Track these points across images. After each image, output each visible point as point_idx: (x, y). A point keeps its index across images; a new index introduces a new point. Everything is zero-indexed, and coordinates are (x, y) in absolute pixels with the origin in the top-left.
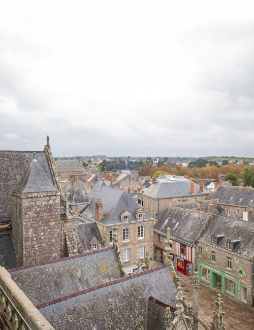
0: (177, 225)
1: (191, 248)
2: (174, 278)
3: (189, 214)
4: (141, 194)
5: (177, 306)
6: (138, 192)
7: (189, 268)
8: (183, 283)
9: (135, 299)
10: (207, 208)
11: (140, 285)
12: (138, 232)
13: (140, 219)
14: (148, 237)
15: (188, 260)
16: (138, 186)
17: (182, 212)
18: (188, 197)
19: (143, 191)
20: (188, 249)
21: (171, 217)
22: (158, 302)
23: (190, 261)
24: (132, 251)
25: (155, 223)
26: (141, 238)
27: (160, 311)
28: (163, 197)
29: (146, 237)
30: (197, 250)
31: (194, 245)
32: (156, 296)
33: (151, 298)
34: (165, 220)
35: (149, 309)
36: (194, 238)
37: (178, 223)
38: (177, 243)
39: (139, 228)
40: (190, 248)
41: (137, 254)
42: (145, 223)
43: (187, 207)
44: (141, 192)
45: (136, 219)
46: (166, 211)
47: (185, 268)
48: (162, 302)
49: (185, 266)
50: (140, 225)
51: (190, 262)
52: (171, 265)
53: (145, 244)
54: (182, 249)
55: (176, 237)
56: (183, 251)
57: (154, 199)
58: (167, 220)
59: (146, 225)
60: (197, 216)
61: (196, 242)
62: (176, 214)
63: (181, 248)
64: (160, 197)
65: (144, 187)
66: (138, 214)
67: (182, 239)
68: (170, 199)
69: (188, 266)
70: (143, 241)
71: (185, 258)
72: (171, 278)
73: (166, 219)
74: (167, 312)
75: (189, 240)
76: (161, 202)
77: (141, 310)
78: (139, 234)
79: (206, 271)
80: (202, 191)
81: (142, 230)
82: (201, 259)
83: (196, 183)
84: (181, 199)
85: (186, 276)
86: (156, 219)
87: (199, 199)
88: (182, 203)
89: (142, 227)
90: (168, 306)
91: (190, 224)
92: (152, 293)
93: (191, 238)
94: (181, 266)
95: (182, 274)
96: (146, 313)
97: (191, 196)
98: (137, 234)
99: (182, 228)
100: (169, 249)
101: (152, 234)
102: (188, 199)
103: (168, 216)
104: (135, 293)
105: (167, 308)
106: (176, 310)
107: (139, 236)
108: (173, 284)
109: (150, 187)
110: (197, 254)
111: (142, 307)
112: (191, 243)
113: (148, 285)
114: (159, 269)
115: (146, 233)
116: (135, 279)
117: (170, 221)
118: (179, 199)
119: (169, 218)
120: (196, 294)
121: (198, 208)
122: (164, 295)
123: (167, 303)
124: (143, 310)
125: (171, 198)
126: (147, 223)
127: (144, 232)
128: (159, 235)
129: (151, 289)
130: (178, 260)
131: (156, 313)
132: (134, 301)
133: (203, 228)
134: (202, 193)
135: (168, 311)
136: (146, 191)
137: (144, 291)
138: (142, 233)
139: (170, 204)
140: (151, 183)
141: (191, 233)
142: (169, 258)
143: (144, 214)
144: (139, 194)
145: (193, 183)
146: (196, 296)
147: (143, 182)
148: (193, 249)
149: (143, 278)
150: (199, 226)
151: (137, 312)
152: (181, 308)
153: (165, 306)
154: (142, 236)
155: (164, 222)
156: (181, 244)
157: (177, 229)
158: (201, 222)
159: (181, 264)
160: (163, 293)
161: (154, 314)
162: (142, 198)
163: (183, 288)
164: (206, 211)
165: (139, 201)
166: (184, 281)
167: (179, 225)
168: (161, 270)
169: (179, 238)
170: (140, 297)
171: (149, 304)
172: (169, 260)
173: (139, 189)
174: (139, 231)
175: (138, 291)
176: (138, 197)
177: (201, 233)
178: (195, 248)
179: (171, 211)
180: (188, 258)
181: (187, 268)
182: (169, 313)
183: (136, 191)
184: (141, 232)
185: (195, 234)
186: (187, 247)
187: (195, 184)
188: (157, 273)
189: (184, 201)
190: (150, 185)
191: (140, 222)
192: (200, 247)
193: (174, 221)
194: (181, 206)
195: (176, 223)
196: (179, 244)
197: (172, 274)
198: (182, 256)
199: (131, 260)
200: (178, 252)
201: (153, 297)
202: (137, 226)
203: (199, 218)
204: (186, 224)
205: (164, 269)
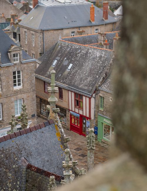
0: (70, 67)
1: (90, 98)
2: (62, 138)
3: (87, 53)
4: (17, 24)
5: (64, 174)
6: (12, 21)
7: (87, 126)
8: (79, 145)
9: (6, 169)
10: (112, 43)
11: (13, 150)
12: (13, 80)
13: (14, 60)
14: (27, 86)
15: (84, 115)
16: (12, 12)
17: (76, 50)
18: (86, 27)
19: (20, 19)
20: (85, 100)
21: (61, 57)
22: (38, 171)
23: (88, 116)
24: (5, 106)
25: (38, 65)
26: (17, 88)
27: (42, 182)
28: (50, 28)
29: (25, 85)
30: (97, 102)
31: (94, 95)
32: (37, 163)
33: (29, 167)
34: (52, 62)
35: (27, 181)
36: (93, 85)
37: (71, 65)
38: (70, 92)
39: (14, 73)
40: (88, 99)
41: (12, 110)
42: (22, 65)
43: (85, 41)
44: (17, 21)
45: (9, 61)
46: (54, 48)
47: (81, 126)
48: (46, 170)
49: (81, 123)
50: (15, 69)
51: (88, 118)
52: (57, 121)
53: (24, 96)
54: (77, 101)
55: (69, 85)
56: (78, 103)
57: (36, 31)
58: (56, 61)
59: (24, 69)
60: (98, 54)
61: (96, 91)
62: (69, 52)
63: (75, 100)
64: (45, 28)
65: (22, 13)
66: (13, 53)
67: (78, 87)
68: (60, 31)
69: (85, 124)
70: (20, 92)
71: (81, 113)
72: (58, 139)
73: (54, 59)
74: (51, 183)
75: (86, 88)
76: (46, 34)
77: (16, 182)
78: (15, 81)
79: (109, 129)
80: (107, 18)
81: (19, 77)
82: (102, 112)
83: (99, 6)
84: (76, 30)
85: (82, 137)
86: (39, 60)
87: (102, 30)
88: (77, 36)
89: (19, 72)
90: (53, 175)
91: (88, 66)
92: (31, 160)
93: (89, 85)
94: (76, 124)
95: (78, 135)
96: (23, 186)
97: (91, 26)
98: (11, 82)
99: (76, 71)
100: (54, 101)
101: (34, 81)
102: (85, 29)
103: (57, 56)
104: (7, 161)
105: (51, 177)
106: (63, 178)
107: (15, 85)
108: (60, 147)
109: (30, 13)
110: (97, 107)
111: (17, 178)
112: (90, 92)
113: (25, 149)
114: (40, 127)
115: (25, 80)
116: (6, 142)
117: (60, 62)
118: (73, 30)
119: (58, 58)
120: (91, 158)
121: (99, 42)
122: (48, 161)
123: (51, 171)
124: (18, 183)
125: (62, 29)
126: (25, 65)
127: (21, 78)
128: (44, 82)
129: (29, 154)
130: (71, 115)
131: (36, 185)
132: (5, 172)
133: (106, 70)
134: (107, 21)
135: (52, 180)
136: (25, 19)
137: (20, 159)
138: (19, 81)
139: (60, 38)
140: (31, 7)
141: (89, 79)
142: (54, 112)
143: (21, 52)
144: (13, 23)
145: (94, 6)
146: (91, 160)
147: (21, 5)
148: (93, 100)
149: (17, 140)
150: (100, 69)
151: (10, 185)
152: (69, 176)
153: (48, 174)
154: (19, 85)
155: (51, 64)
156: (75, 94)
157: (69, 73)
158: (103, 62)
159: (76, 121)
160: (46, 159)
161: (33, 186)
162: (19, 30)
163: (78, 152)
164: (111, 47)
165: (15, 35)
166: (79, 143)
167: (73, 68)
168: (43, 129)
169: (73, 86)
170: (14, 166)
171: (27, 173)
172: (54, 115)
173: (13, 16)
174: (15, 77)
175: (10, 158)
176: (13, 28)
177: (104, 78)
178: (95, 98)
179: (61, 48)
180: (85, 112)
181: (84, 126)
182: (53, 184)
183: (9, 20)
184: (17, 79)
185: (96, 80)
186: (84, 98)
187: (96, 8)
188: (38, 133)
189: (81, 33)
190: (30, 9)
191: (16, 64)
192: (101, 97)
193: (65, 63)
194: (76, 41)
195: (68, 65)
196: (73, 94)
197: (58, 134)
198: (77, 111)
199: (5, 118)
200: (72, 105)
201: (33, 165)
202: (12, 70)
203: (101, 57)
204: (82, 66)
205: (47, 128)
